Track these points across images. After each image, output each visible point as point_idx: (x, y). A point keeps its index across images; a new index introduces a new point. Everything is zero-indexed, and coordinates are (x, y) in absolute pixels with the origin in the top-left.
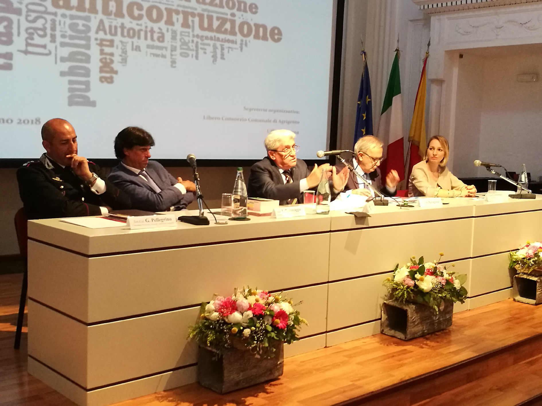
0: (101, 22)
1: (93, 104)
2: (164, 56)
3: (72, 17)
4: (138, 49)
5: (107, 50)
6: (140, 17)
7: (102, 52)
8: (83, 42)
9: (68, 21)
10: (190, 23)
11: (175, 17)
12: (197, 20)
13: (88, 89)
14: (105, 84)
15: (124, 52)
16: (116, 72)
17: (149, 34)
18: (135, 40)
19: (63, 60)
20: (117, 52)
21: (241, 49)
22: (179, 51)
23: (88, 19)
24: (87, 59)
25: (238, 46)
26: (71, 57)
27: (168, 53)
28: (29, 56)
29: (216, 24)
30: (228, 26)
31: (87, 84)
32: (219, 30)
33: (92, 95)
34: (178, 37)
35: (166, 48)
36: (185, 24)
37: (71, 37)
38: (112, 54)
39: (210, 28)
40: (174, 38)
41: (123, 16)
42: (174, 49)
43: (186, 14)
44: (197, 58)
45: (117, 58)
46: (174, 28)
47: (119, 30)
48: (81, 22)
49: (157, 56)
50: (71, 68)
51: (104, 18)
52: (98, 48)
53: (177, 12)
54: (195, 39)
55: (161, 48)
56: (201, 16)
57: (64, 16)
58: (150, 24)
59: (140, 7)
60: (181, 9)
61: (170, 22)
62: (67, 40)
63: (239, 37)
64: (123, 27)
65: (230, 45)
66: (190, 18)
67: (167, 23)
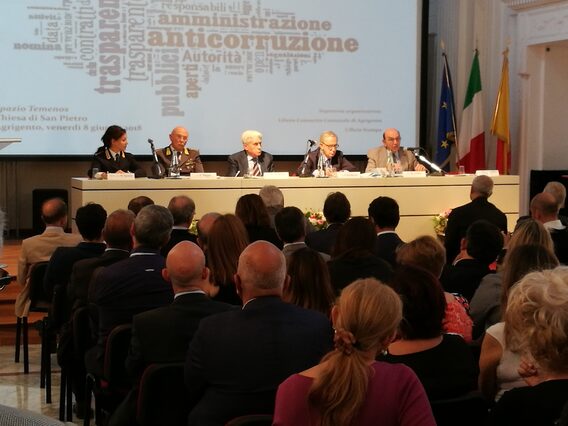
0: (187, 52)
1: (182, 114)
2: (241, 74)
3: (163, 51)
4: (218, 69)
5: (192, 73)
6: (219, 45)
7: (188, 75)
8: (173, 69)
9: (161, 55)
10: (264, 45)
11: (250, 42)
12: (270, 42)
13: (178, 103)
14: (191, 98)
15: (206, 72)
16: (200, 89)
17: (227, 58)
18: (216, 63)
19: (158, 82)
20: (200, 74)
21: (315, 61)
22: (254, 68)
23: (177, 51)
24: (177, 81)
25: (311, 59)
26: (164, 80)
27: (244, 71)
28: (132, 82)
29: (288, 43)
30: (301, 43)
31: (177, 99)
32: (292, 47)
33: (181, 108)
34: (254, 57)
35: (243, 67)
36: (260, 46)
37: (164, 66)
38: (196, 76)
39: (283, 47)
40: (249, 58)
41: (205, 46)
42: (249, 67)
43: (260, 39)
44: (271, 72)
45: (200, 78)
46: (250, 50)
47: (202, 57)
48: (170, 54)
49: (236, 73)
50: (164, 88)
51: (189, 49)
52: (185, 72)
53: (252, 38)
54: (269, 58)
55: (238, 67)
56: (274, 39)
57: (158, 51)
58: (228, 50)
59: (219, 38)
60: (255, 35)
61: (245, 46)
62: (160, 68)
63: (312, 51)
64: (204, 54)
65: (303, 58)
66: (264, 41)
67: (242, 47)
